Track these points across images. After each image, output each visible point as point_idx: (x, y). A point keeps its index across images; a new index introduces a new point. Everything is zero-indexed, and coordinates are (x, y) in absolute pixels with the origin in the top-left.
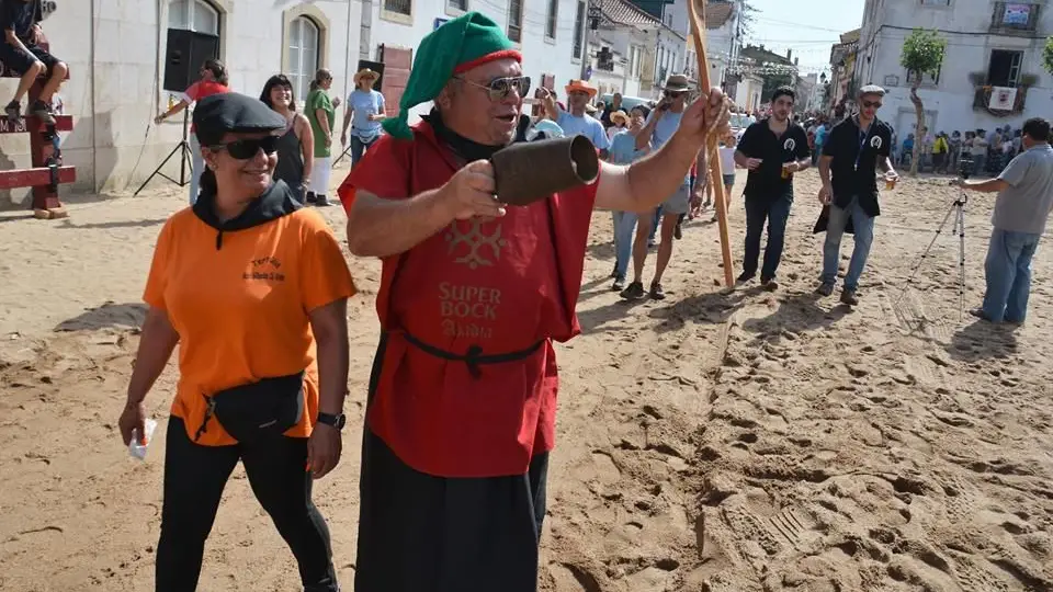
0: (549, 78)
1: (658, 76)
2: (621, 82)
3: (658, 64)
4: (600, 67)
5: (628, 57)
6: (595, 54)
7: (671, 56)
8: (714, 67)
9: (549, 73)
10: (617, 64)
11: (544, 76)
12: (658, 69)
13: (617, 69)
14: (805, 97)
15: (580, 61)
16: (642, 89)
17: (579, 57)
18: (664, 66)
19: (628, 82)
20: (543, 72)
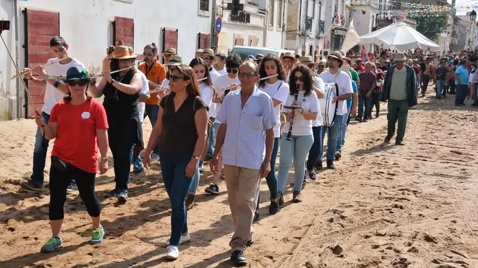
0: (171, 32)
1: (303, 25)
2: (262, 32)
3: (303, 13)
4: (233, 18)
5: (268, 9)
6: (226, 5)
7: (317, 6)
8: (364, 13)
9: (170, 26)
10: (255, 15)
11: (164, 30)
12: (303, 19)
13: (254, 21)
14: (463, 35)
15: (209, 13)
16: (287, 39)
17: (207, 10)
18: (310, 15)
19: (269, 33)
20: (163, 26)
